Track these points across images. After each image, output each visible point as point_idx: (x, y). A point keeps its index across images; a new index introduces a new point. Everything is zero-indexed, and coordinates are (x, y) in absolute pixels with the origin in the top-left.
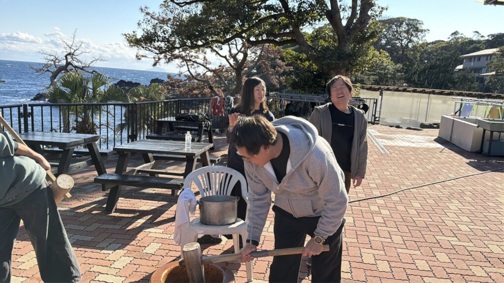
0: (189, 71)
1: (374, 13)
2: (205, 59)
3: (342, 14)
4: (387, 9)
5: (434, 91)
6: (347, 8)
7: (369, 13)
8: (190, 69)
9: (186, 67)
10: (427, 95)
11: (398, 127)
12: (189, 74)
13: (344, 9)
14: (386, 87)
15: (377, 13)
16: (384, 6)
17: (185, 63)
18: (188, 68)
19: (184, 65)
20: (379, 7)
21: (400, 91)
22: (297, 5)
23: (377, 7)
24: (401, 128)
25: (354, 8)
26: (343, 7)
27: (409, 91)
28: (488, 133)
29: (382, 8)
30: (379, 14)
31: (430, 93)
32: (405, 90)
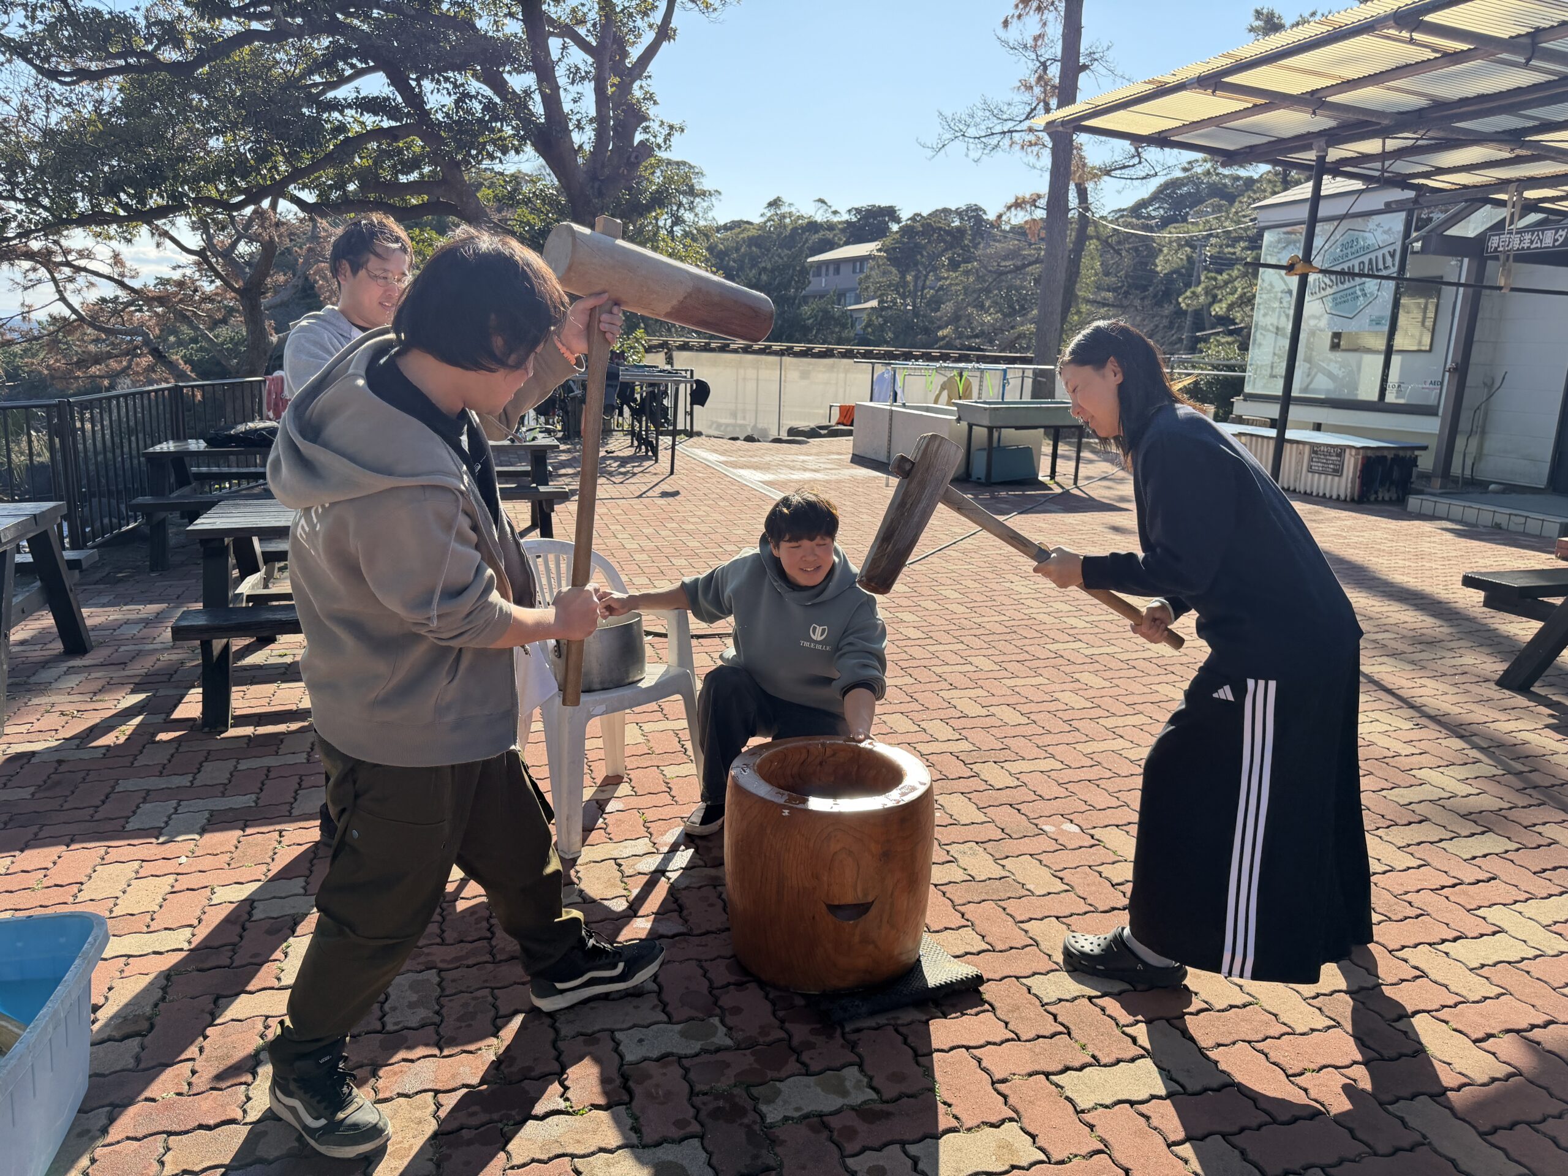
0: (63, 299)
1: (652, 139)
2: (117, 259)
3: (577, 138)
4: (683, 130)
5: (792, 348)
6: (584, 122)
7: (639, 137)
8: (68, 295)
9: (47, 290)
10: (776, 359)
11: (750, 439)
12: (67, 312)
13: (579, 127)
14: (680, 340)
15: (660, 140)
16: (676, 123)
17: (43, 272)
18: (59, 292)
19: (40, 281)
20: (662, 123)
21: (712, 350)
22: (449, 101)
23: (658, 123)
24: (759, 441)
25: (600, 120)
26: (578, 116)
27: (735, 351)
28: (980, 433)
29: (671, 127)
30: (665, 142)
31: (781, 353)
32: (724, 349)
